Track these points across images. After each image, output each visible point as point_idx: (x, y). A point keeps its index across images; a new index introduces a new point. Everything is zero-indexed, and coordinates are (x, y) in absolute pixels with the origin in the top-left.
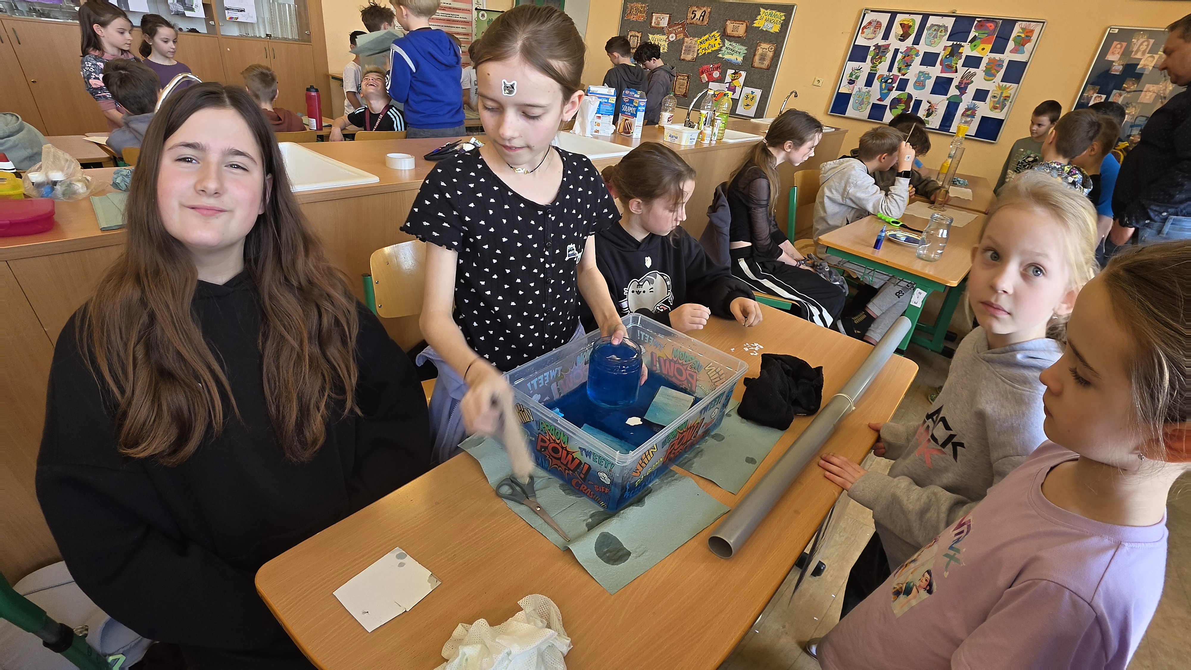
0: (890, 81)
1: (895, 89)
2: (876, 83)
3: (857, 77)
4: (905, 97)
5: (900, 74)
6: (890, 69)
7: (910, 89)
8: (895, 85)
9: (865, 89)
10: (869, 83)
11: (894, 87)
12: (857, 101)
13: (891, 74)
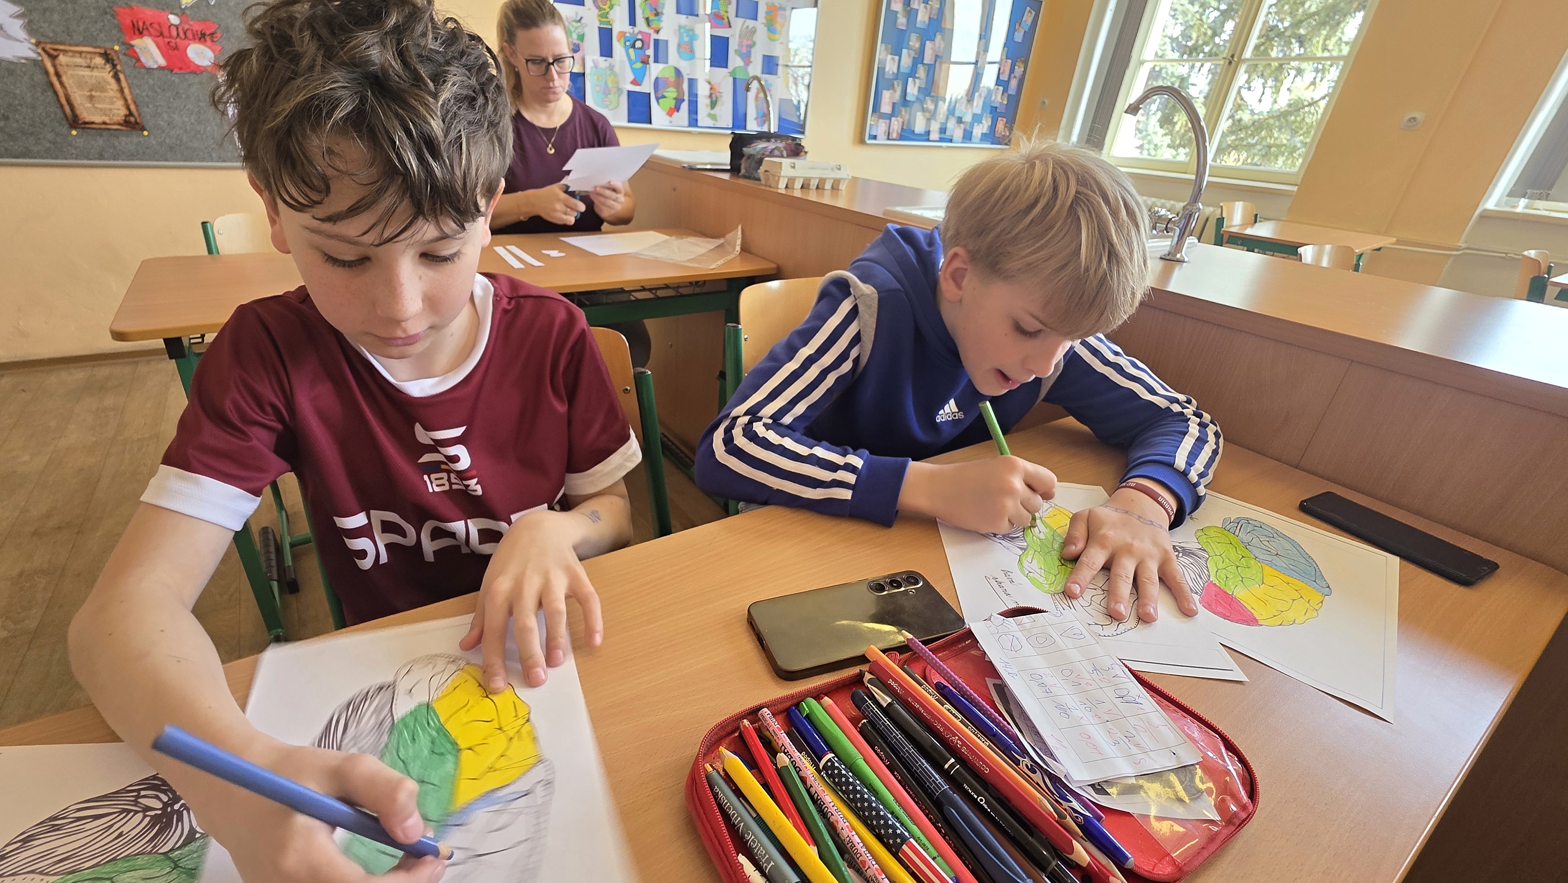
0: (639, 44)
1: (651, 59)
2: (618, 47)
3: (582, 37)
4: (671, 75)
5: (651, 31)
6: (633, 22)
7: (674, 58)
8: (650, 52)
9: (603, 62)
10: (606, 50)
11: (649, 56)
12: (598, 89)
13: (636, 30)
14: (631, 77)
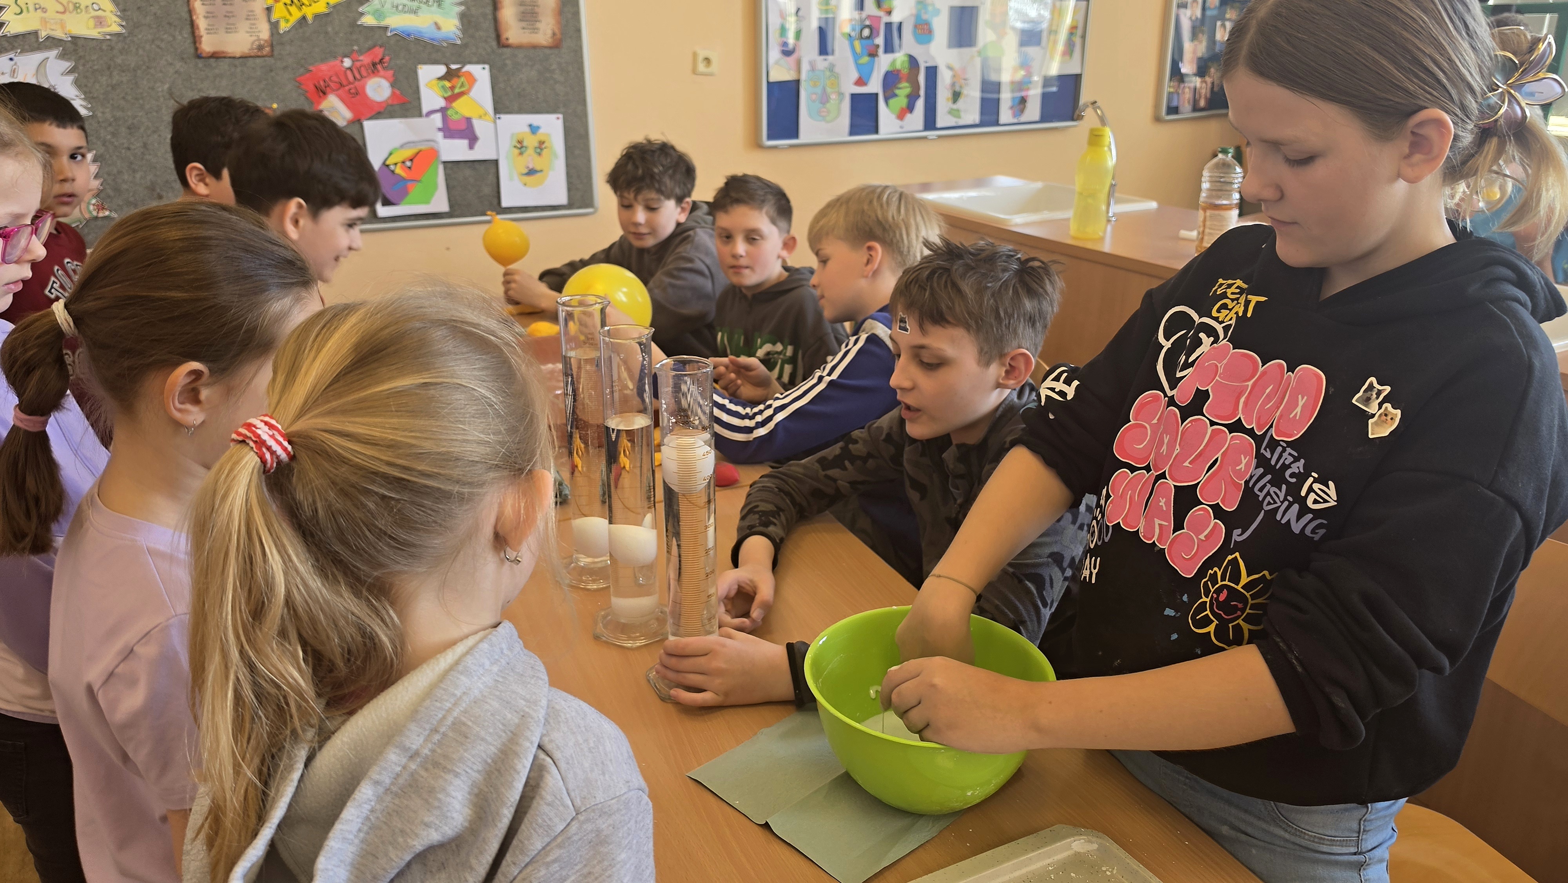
0: (866, 33)
1: (881, 50)
2: (840, 43)
3: (797, 35)
4: (904, 66)
5: (882, 13)
6: (860, 5)
7: (908, 43)
8: (880, 40)
9: (822, 62)
10: (826, 47)
11: (878, 46)
12: (814, 97)
13: (865, 14)
14: (855, 75)
